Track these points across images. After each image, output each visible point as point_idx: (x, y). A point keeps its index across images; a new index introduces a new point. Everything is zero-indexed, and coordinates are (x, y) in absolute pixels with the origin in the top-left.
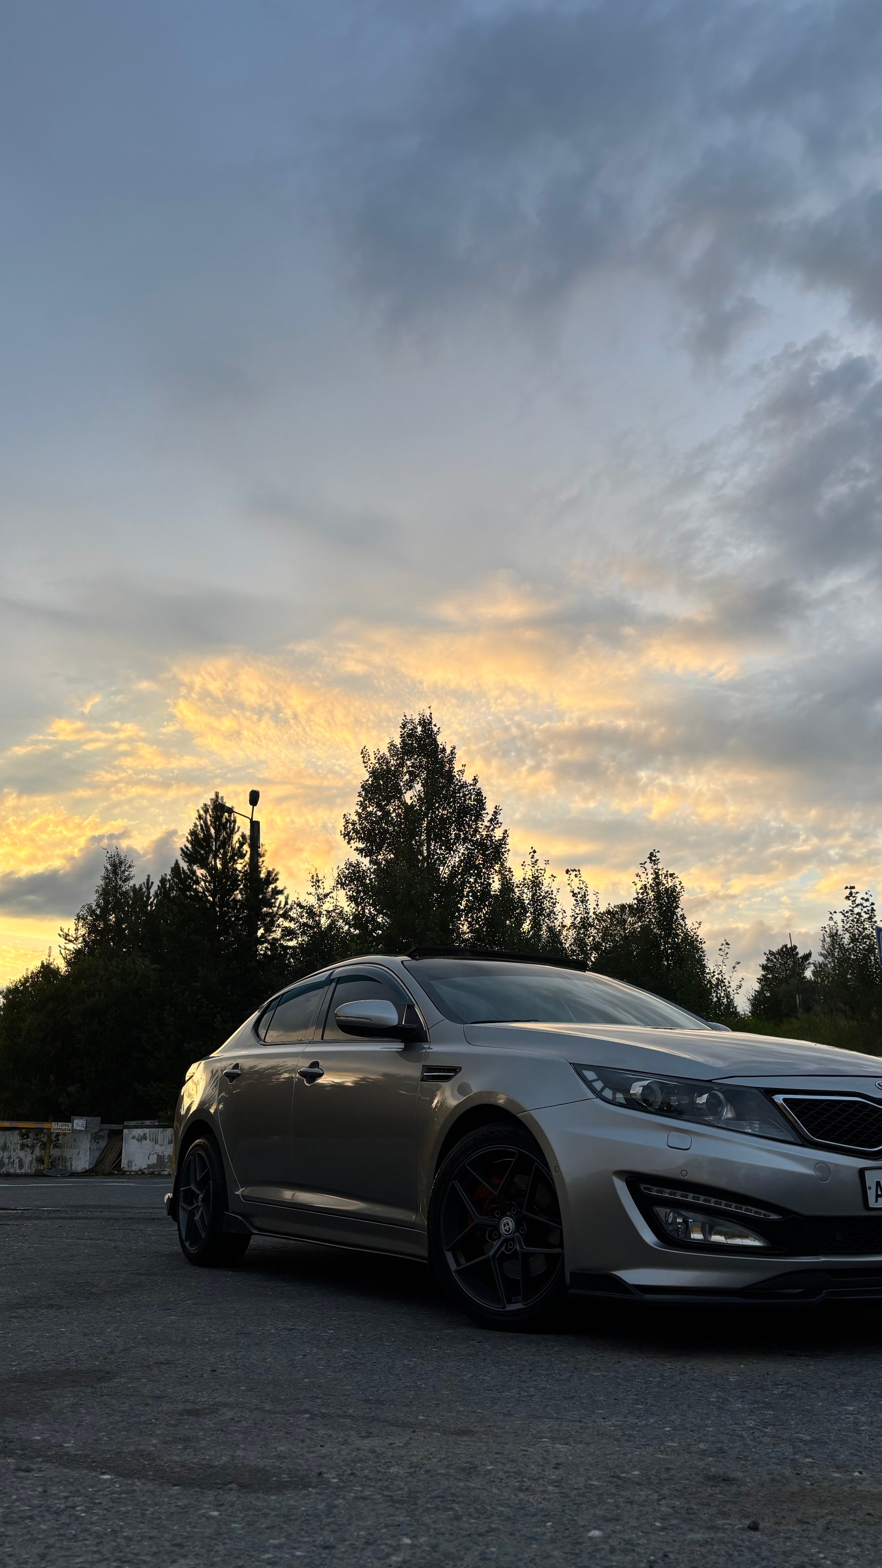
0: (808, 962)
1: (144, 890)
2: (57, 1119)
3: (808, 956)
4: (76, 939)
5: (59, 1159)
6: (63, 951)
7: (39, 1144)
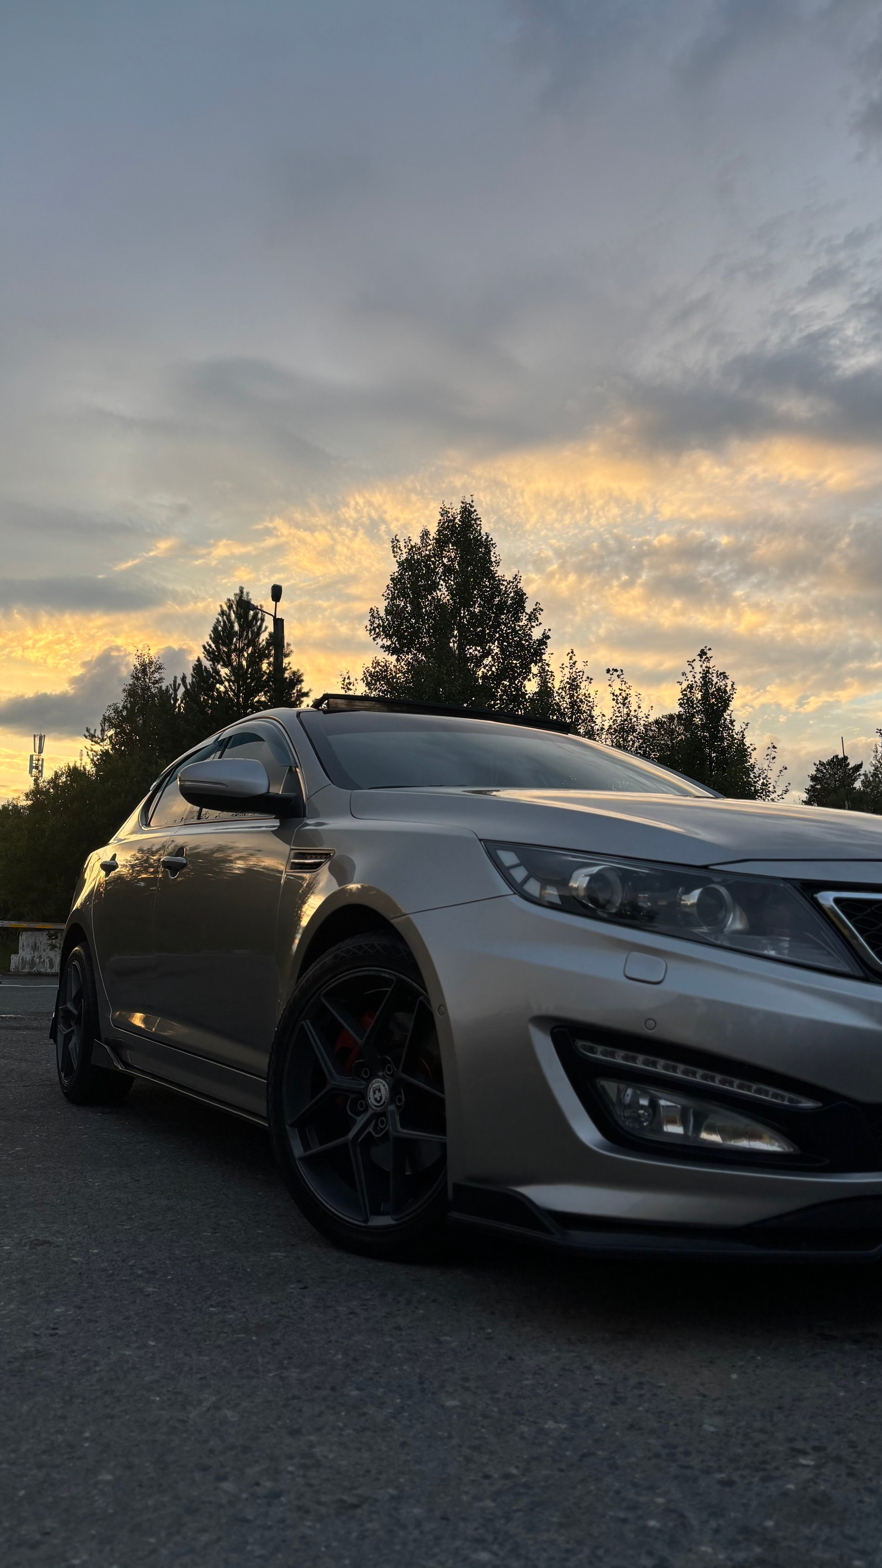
0: (858, 773)
1: (171, 691)
3: (859, 767)
4: (103, 740)
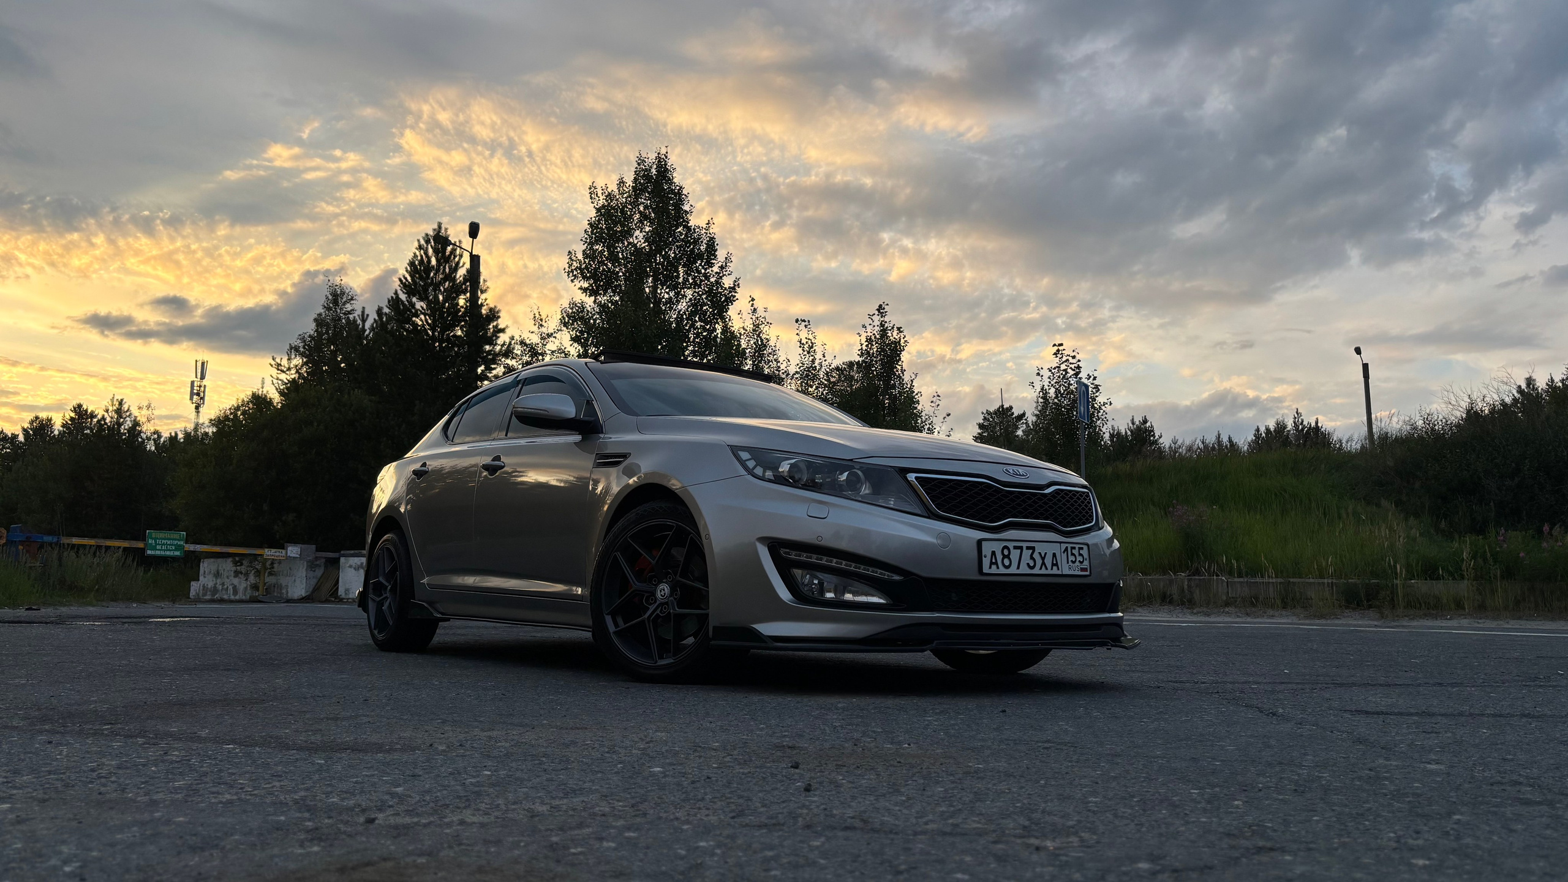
0: (1021, 422)
1: (359, 322)
2: (271, 547)
3: (1021, 416)
4: (289, 369)
5: (274, 586)
6: (275, 381)
7: (253, 572)
